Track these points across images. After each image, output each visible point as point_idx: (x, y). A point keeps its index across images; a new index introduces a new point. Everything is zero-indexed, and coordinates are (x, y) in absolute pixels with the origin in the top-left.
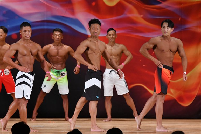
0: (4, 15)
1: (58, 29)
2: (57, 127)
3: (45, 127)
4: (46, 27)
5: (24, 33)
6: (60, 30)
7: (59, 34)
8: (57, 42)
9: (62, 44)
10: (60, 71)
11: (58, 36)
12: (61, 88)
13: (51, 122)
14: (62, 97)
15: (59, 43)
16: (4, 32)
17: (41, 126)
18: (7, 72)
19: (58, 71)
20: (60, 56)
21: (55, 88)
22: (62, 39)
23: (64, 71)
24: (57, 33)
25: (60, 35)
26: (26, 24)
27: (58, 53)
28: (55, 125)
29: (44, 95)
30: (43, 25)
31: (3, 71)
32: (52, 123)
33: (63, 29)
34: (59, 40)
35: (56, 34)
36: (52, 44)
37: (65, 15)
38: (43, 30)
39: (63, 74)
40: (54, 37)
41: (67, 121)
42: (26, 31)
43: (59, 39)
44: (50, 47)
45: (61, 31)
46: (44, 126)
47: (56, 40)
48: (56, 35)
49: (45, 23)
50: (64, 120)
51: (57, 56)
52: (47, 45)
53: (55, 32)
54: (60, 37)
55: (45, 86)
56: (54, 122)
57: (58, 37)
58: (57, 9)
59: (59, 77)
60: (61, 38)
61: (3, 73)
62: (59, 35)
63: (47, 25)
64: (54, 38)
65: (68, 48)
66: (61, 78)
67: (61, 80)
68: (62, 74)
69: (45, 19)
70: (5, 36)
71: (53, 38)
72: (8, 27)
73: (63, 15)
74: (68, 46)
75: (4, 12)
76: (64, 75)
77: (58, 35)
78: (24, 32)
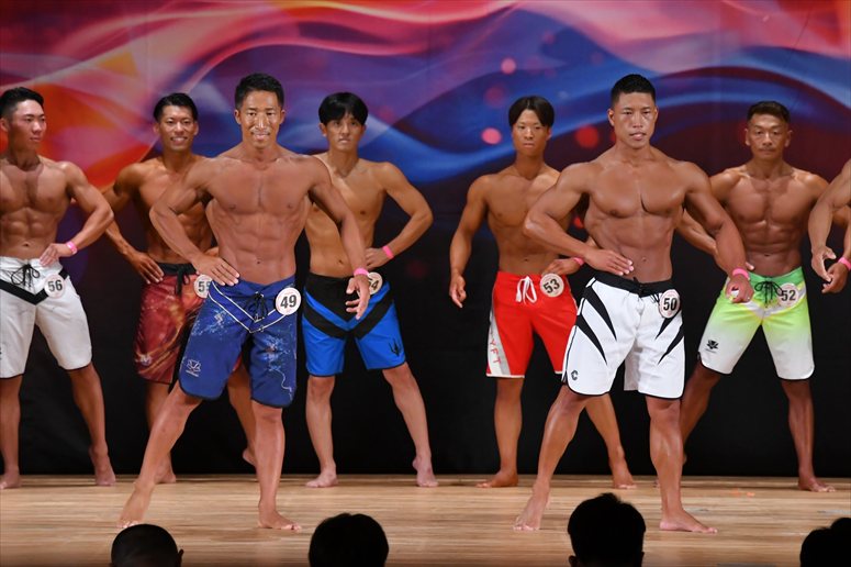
0: (546, 50)
1: (769, 105)
2: (767, 515)
3: (715, 514)
4: (716, 97)
5: (625, 121)
6: (778, 108)
7: (773, 124)
8: (763, 156)
9: (786, 165)
10: (775, 280)
11: (767, 135)
12: (781, 353)
13: (739, 495)
14: (787, 390)
15: (773, 162)
16: (539, 125)
17: (698, 508)
18: (553, 284)
19: (768, 279)
20: (777, 221)
21: (758, 351)
22: (787, 145)
23: (794, 283)
24: (766, 121)
25: (776, 131)
26: (633, 83)
27: (767, 206)
28: (756, 508)
29: (711, 383)
30: (708, 89)
31: (537, 283)
32: (742, 500)
33: (789, 102)
34: (773, 150)
35: (762, 124)
36: (743, 167)
37: (800, 46)
38: (708, 106)
39: (790, 295)
40: (754, 137)
41: (809, 490)
42: (630, 112)
43: (774, 146)
44: (737, 179)
45: (782, 113)
46: (710, 509)
47: (761, 150)
48: (762, 131)
49: (717, 81)
50: (796, 484)
51: (761, 220)
52: (721, 171)
53: (755, 117)
54: (780, 137)
55: (713, 342)
56: (753, 495)
57: (767, 138)
58: (766, 19)
59: (770, 307)
60: (783, 142)
61: (538, 290)
62: (774, 127)
63: (724, 89)
64: (750, 140)
65: (811, 185)
66: (779, 311)
67: (779, 319)
68: (783, 294)
69: (716, 62)
70: (544, 138)
71: (747, 143)
72: (561, 97)
73: (792, 44)
74: (813, 173)
75: (547, 35)
76: (791, 299)
77: (770, 130)
78: (622, 117)
